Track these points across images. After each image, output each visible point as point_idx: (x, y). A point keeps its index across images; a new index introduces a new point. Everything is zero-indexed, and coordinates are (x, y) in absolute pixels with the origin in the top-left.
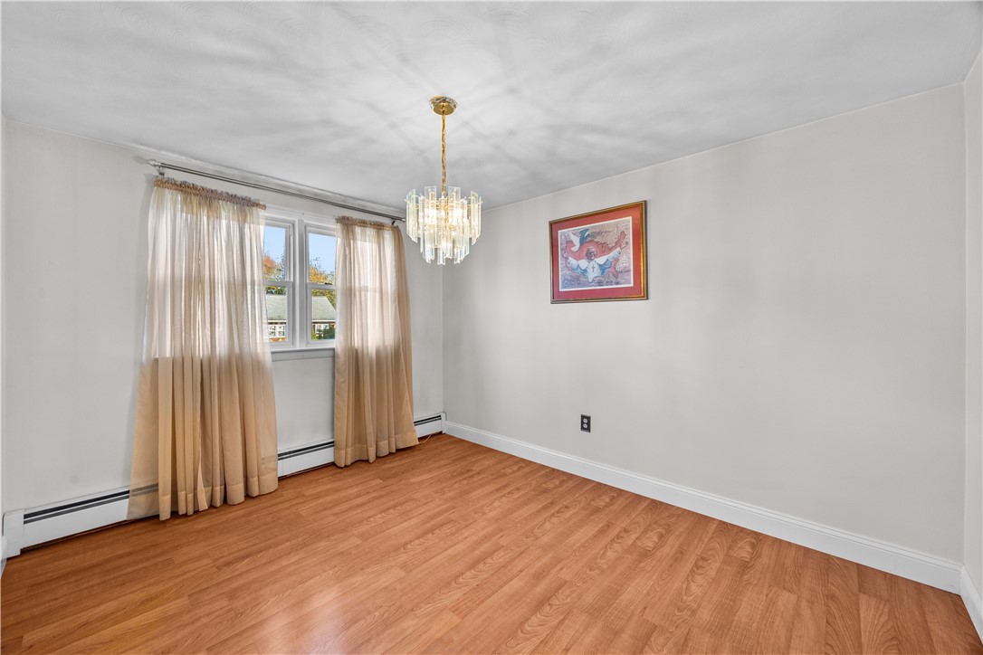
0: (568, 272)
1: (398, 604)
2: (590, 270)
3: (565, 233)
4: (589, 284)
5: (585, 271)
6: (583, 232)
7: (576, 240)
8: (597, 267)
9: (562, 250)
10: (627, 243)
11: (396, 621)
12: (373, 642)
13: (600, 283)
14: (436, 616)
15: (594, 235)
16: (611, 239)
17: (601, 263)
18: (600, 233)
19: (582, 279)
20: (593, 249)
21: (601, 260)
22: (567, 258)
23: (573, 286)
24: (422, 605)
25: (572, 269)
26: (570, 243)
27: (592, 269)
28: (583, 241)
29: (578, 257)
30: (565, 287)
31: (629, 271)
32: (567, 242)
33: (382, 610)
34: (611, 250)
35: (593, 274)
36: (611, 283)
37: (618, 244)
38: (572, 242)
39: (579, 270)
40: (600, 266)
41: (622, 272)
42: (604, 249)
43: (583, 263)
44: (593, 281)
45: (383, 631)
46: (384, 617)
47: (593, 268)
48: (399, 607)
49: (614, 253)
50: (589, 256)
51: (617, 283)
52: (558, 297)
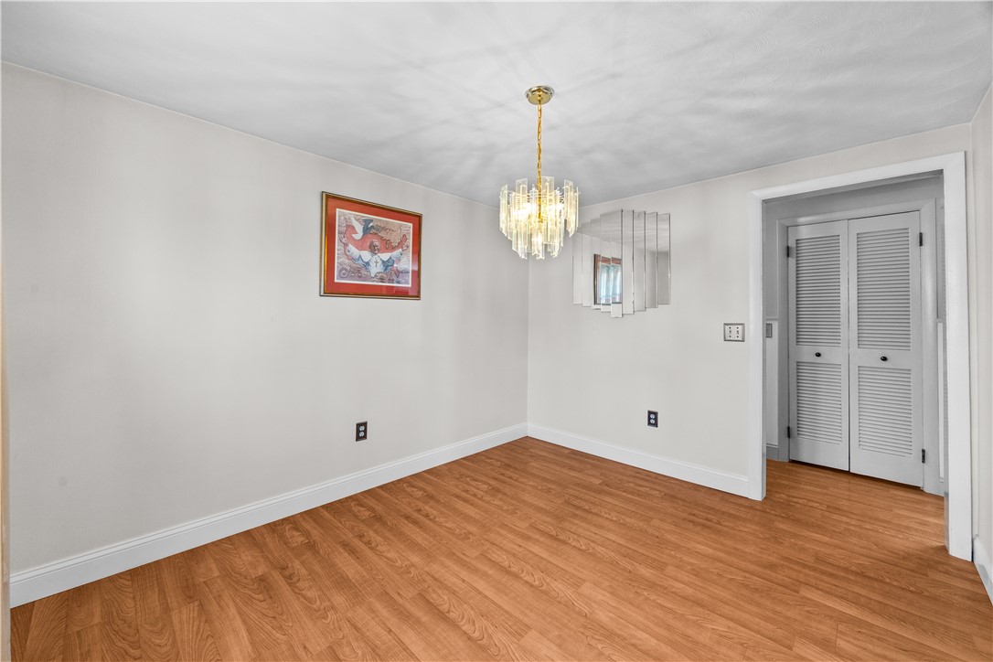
0: (347, 261)
1: (582, 630)
2: (373, 264)
3: (344, 214)
4: (371, 278)
5: (368, 263)
6: (367, 222)
7: (359, 228)
8: (380, 262)
9: (340, 233)
10: (408, 247)
11: (602, 627)
12: (634, 641)
13: (382, 280)
14: (589, 598)
15: (380, 229)
16: (395, 239)
17: (385, 260)
18: (384, 229)
19: (364, 272)
20: (377, 243)
21: (385, 256)
22: (346, 245)
23: (352, 278)
24: (577, 609)
25: (353, 259)
26: (351, 228)
27: (376, 264)
28: (366, 230)
29: (361, 248)
30: (343, 278)
31: (408, 272)
32: (348, 226)
33: (593, 642)
34: (394, 249)
35: (376, 269)
36: (392, 281)
37: (400, 245)
38: (353, 227)
39: (360, 262)
40: (383, 262)
41: (402, 272)
42: (388, 246)
43: (366, 255)
44: (376, 276)
45: (619, 636)
46: (603, 639)
47: (376, 262)
48: (585, 627)
49: (396, 253)
50: (373, 249)
51: (398, 282)
52: (332, 288)
